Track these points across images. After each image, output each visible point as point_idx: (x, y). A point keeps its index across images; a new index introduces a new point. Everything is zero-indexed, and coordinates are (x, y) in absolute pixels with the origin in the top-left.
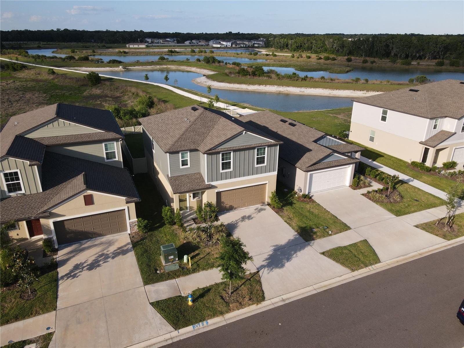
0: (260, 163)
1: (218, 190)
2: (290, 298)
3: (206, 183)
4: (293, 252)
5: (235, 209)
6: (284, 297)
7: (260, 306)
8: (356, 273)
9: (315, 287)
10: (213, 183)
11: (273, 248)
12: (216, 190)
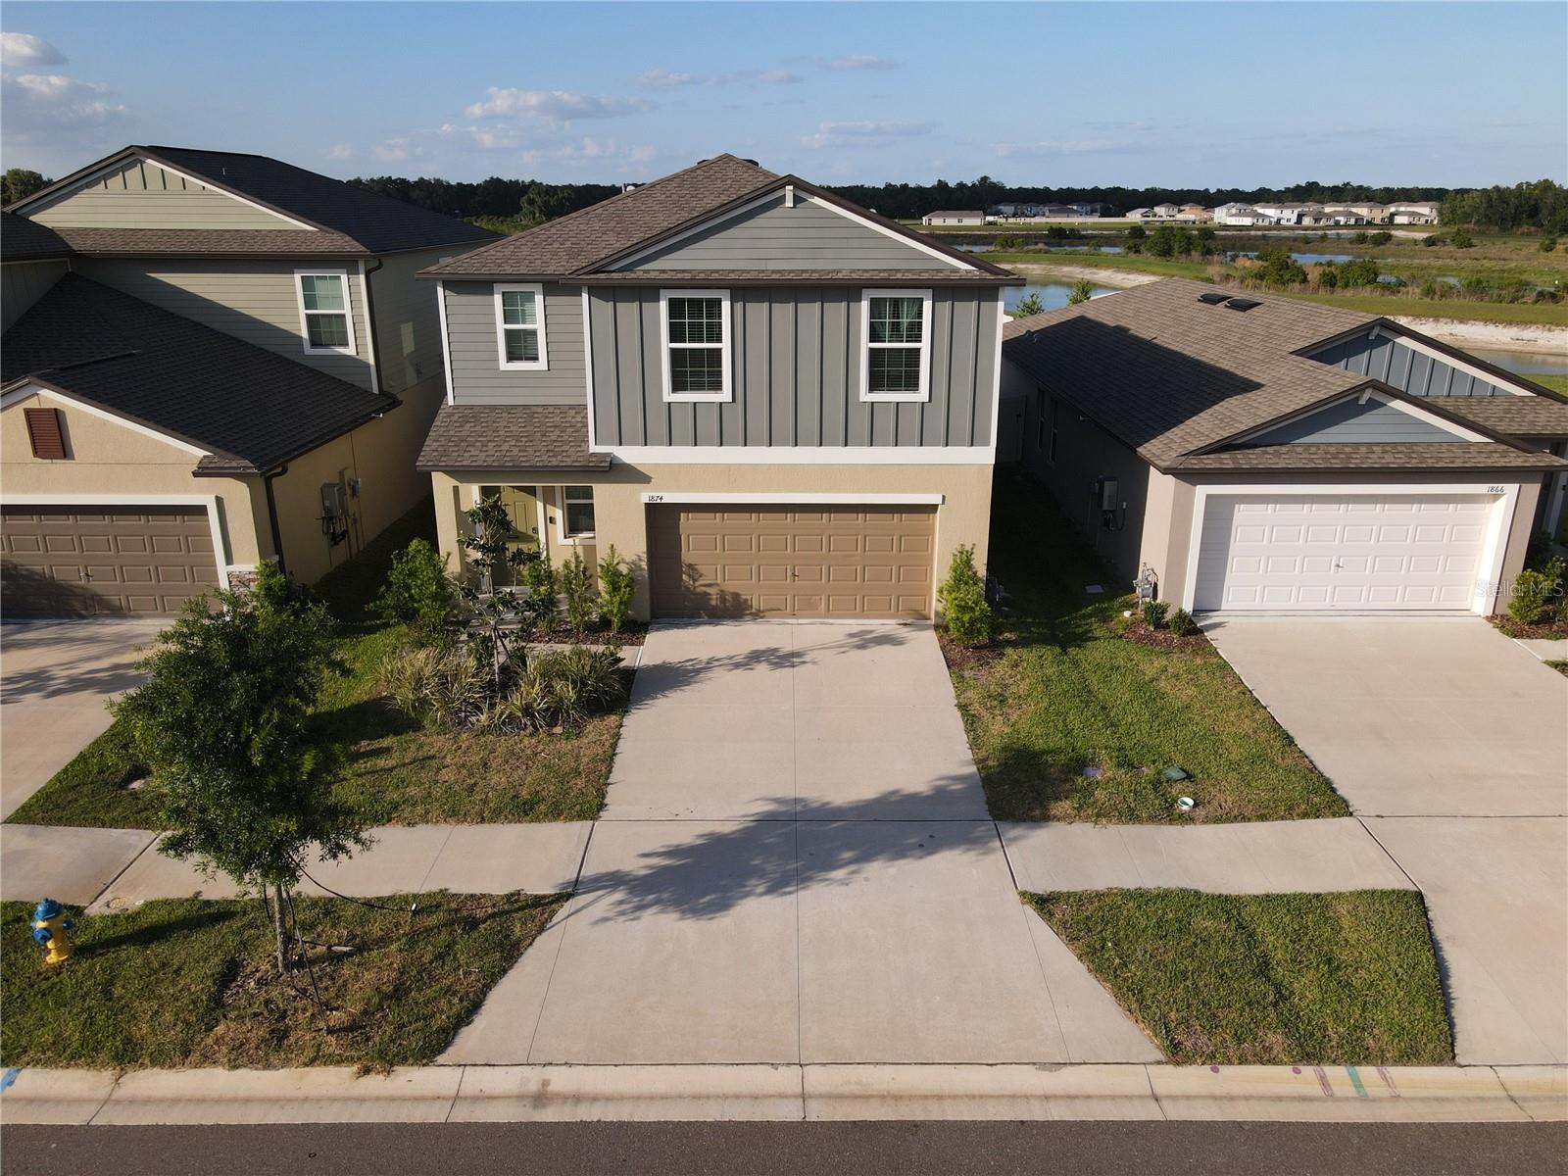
0: (894, 385)
1: (655, 494)
2: (594, 1099)
3: (593, 448)
4: (847, 855)
5: (757, 615)
6: (561, 1080)
7: (375, 1084)
8: (1193, 1078)
9: (819, 1079)
10: (629, 454)
11: (770, 807)
12: (645, 495)
